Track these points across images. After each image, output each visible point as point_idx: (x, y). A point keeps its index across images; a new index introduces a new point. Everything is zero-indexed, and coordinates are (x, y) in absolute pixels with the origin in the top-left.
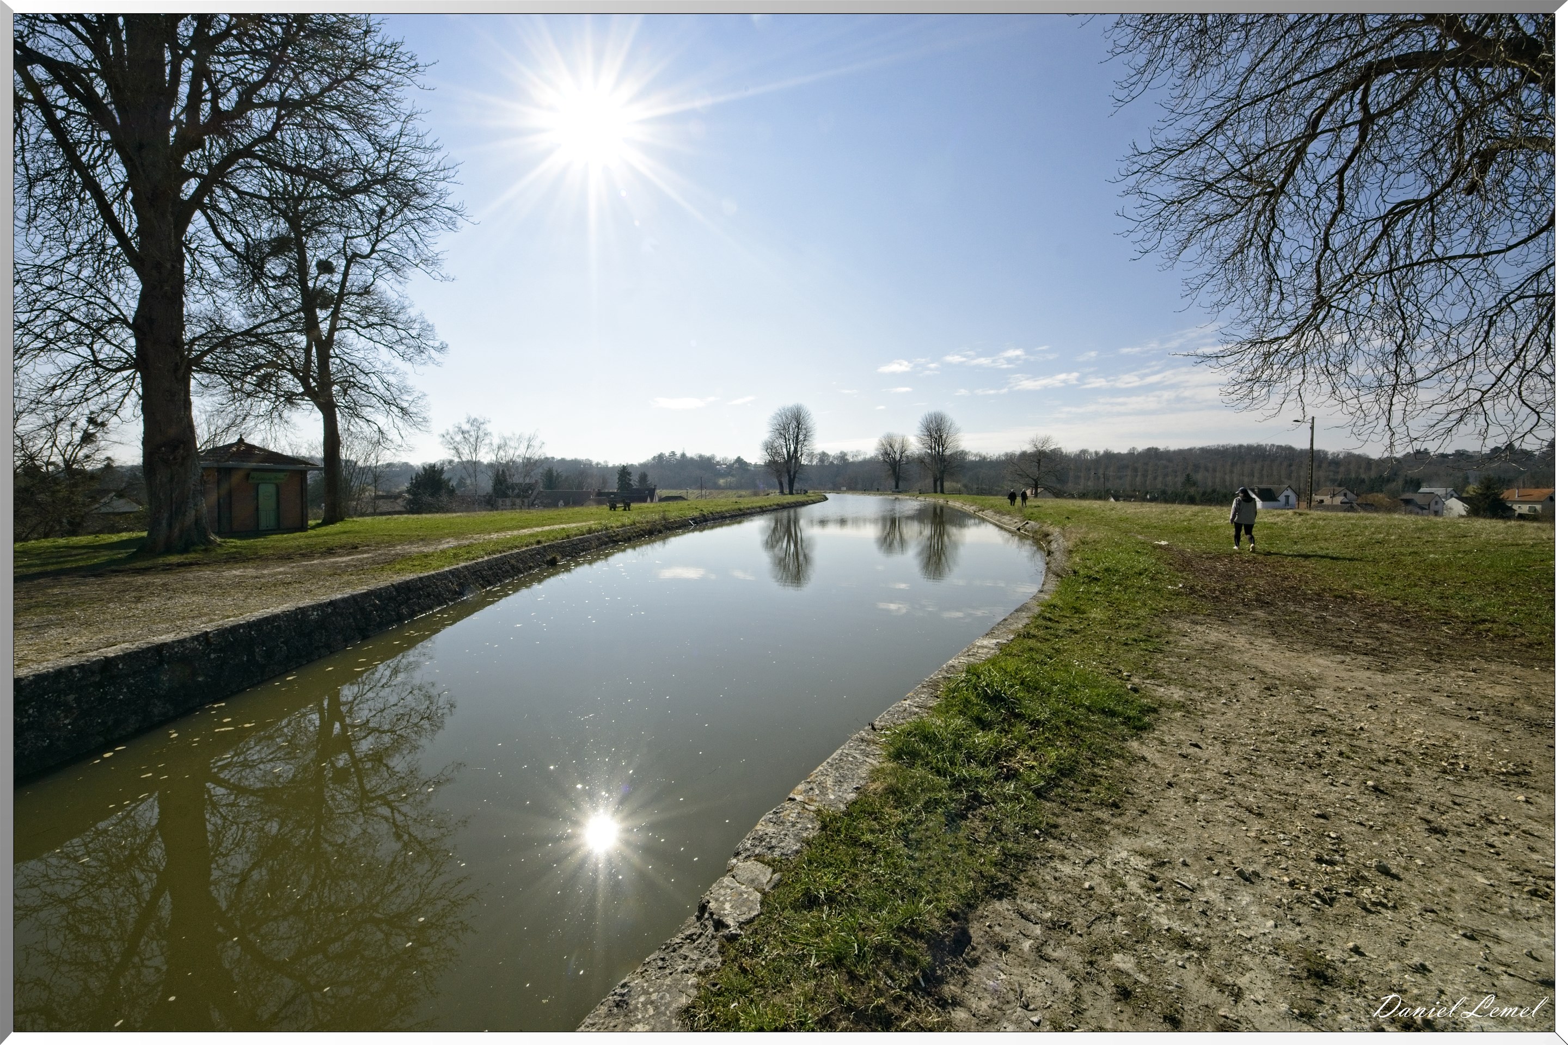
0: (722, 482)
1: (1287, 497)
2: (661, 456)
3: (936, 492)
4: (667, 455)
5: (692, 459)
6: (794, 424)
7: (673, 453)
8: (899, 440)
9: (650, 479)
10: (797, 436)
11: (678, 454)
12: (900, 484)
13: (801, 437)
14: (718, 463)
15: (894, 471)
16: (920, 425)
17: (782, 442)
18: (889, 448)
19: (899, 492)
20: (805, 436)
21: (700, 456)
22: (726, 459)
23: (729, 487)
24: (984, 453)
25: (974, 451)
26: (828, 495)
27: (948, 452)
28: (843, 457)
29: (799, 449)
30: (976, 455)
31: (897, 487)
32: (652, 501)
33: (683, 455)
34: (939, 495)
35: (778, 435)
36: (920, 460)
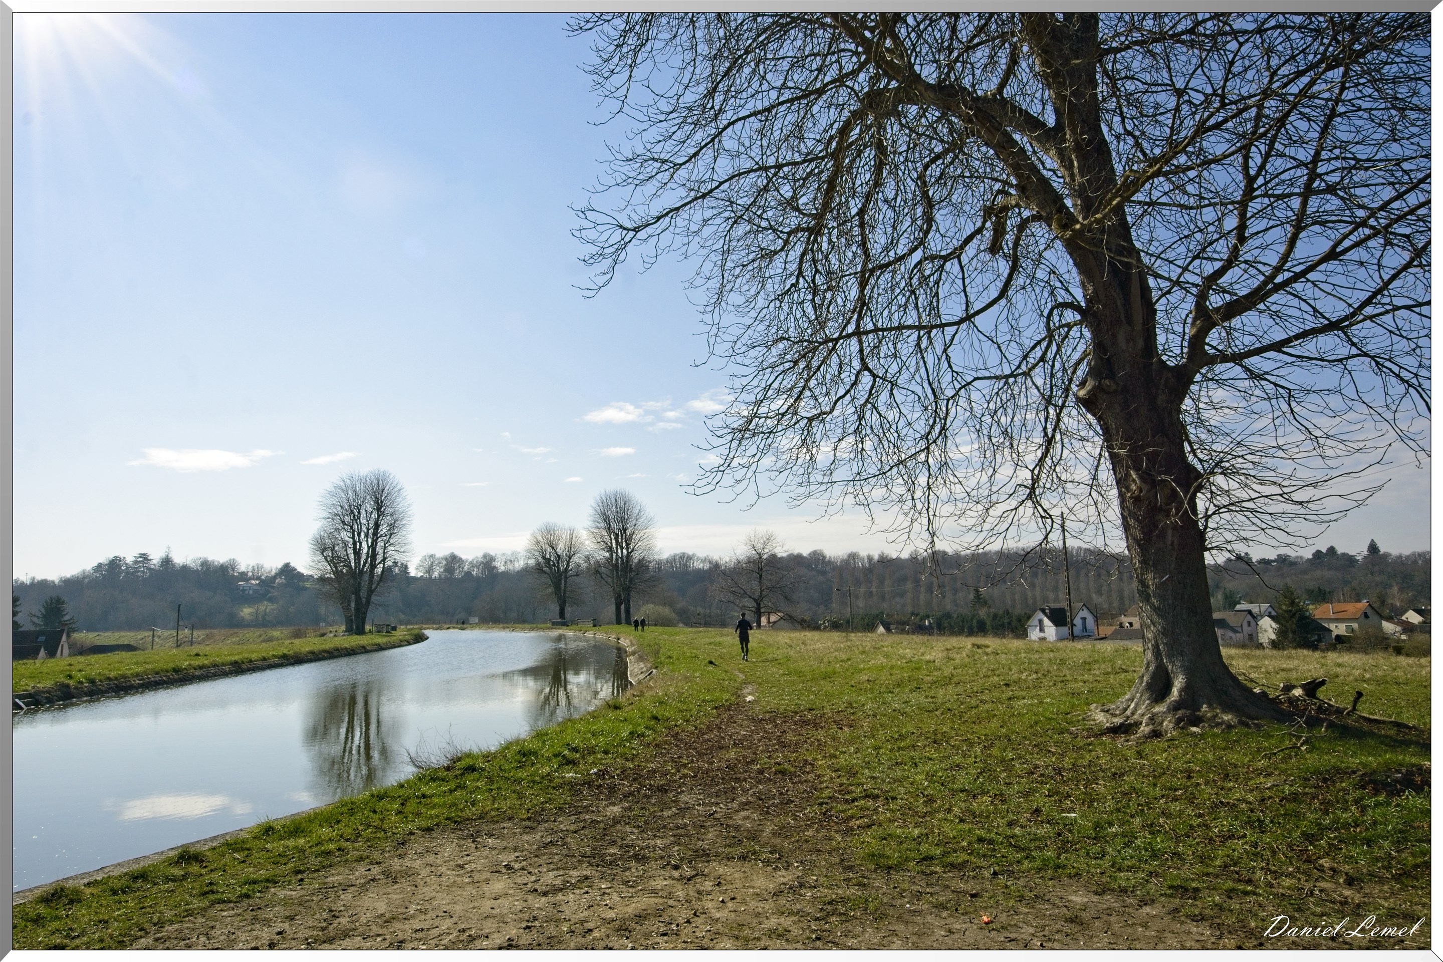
0: (246, 612)
1: (1084, 619)
2: (115, 564)
3: (619, 622)
4: (130, 559)
5: (185, 569)
6: (369, 506)
7: (145, 558)
8: (565, 536)
9: (70, 611)
10: (377, 526)
11: (156, 558)
12: (568, 610)
13: (383, 529)
14: (243, 576)
15: (557, 586)
16: (592, 512)
17: (345, 536)
18: (549, 550)
19: (564, 624)
20: (392, 526)
21: (205, 563)
22: (260, 567)
23: (262, 623)
24: (715, 557)
25: (701, 554)
26: (427, 632)
27: (636, 557)
28: (488, 563)
29: (379, 550)
30: (704, 561)
31: (562, 614)
32: (52, 654)
33: (167, 562)
34: (623, 628)
35: (339, 526)
36: (596, 570)
